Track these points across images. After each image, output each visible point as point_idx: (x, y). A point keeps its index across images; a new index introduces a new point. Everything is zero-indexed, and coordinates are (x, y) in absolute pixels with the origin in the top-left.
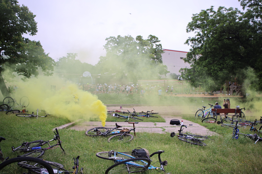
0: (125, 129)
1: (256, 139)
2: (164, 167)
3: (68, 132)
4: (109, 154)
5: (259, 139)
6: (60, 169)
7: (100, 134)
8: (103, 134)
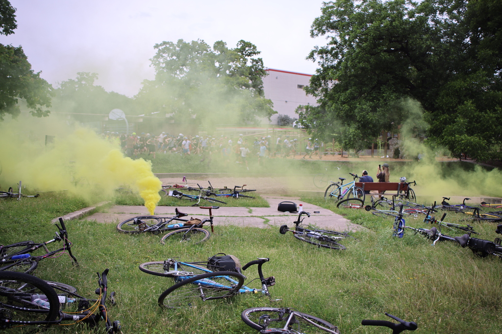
0: (193, 220)
1: (434, 238)
2: (270, 288)
3: (83, 225)
4: (165, 266)
5: (440, 238)
6: (70, 295)
7: (145, 230)
8: (151, 229)
